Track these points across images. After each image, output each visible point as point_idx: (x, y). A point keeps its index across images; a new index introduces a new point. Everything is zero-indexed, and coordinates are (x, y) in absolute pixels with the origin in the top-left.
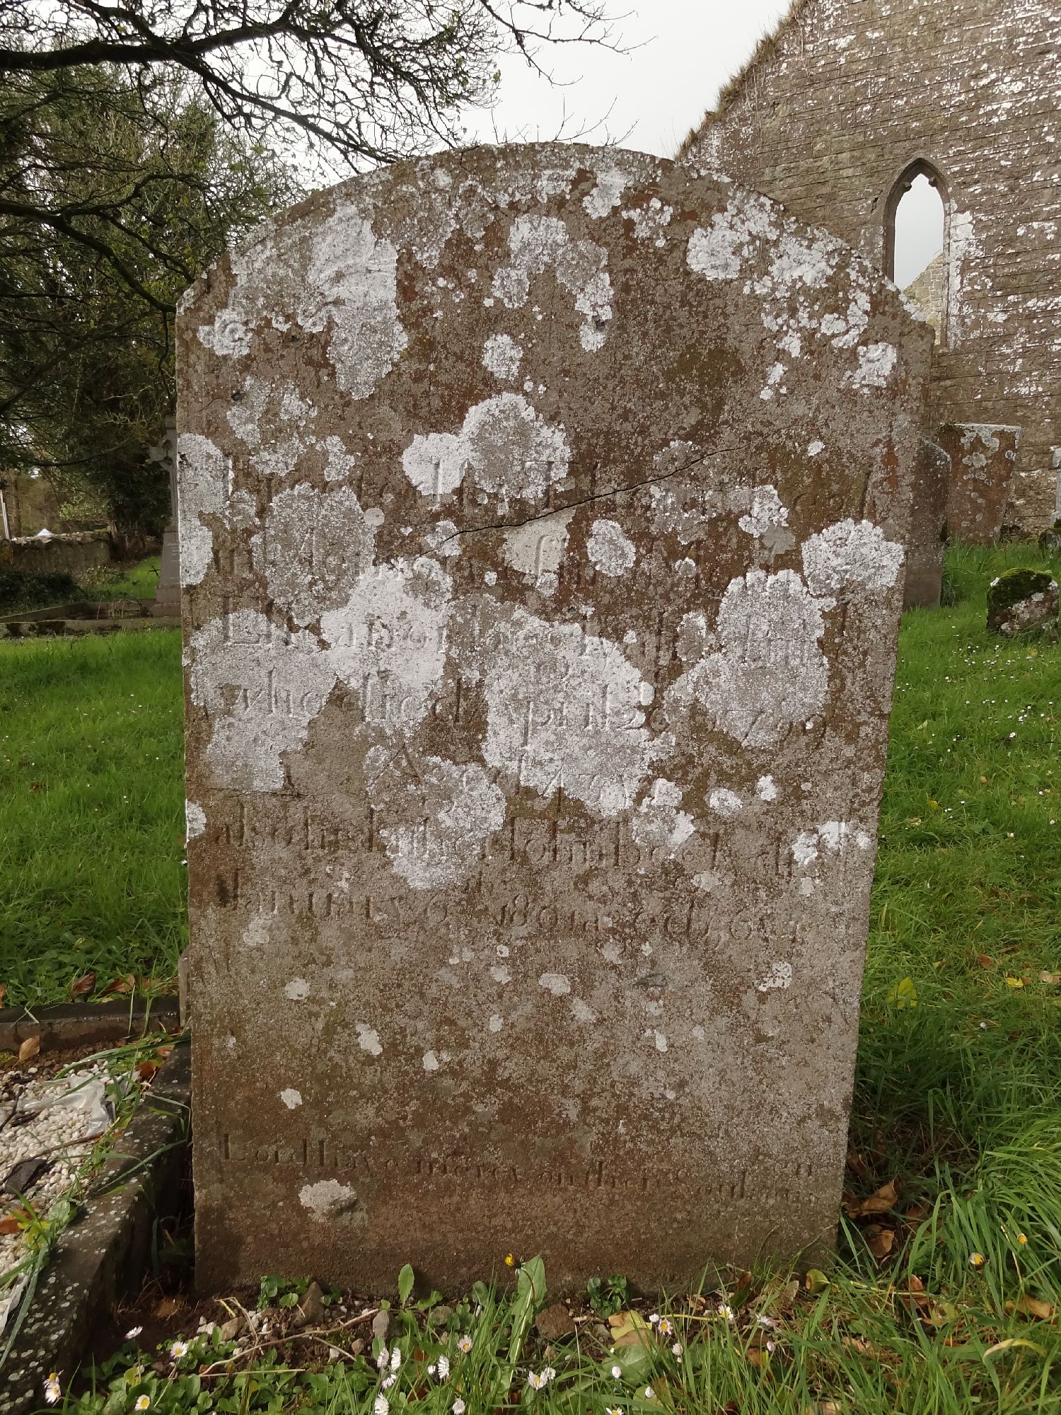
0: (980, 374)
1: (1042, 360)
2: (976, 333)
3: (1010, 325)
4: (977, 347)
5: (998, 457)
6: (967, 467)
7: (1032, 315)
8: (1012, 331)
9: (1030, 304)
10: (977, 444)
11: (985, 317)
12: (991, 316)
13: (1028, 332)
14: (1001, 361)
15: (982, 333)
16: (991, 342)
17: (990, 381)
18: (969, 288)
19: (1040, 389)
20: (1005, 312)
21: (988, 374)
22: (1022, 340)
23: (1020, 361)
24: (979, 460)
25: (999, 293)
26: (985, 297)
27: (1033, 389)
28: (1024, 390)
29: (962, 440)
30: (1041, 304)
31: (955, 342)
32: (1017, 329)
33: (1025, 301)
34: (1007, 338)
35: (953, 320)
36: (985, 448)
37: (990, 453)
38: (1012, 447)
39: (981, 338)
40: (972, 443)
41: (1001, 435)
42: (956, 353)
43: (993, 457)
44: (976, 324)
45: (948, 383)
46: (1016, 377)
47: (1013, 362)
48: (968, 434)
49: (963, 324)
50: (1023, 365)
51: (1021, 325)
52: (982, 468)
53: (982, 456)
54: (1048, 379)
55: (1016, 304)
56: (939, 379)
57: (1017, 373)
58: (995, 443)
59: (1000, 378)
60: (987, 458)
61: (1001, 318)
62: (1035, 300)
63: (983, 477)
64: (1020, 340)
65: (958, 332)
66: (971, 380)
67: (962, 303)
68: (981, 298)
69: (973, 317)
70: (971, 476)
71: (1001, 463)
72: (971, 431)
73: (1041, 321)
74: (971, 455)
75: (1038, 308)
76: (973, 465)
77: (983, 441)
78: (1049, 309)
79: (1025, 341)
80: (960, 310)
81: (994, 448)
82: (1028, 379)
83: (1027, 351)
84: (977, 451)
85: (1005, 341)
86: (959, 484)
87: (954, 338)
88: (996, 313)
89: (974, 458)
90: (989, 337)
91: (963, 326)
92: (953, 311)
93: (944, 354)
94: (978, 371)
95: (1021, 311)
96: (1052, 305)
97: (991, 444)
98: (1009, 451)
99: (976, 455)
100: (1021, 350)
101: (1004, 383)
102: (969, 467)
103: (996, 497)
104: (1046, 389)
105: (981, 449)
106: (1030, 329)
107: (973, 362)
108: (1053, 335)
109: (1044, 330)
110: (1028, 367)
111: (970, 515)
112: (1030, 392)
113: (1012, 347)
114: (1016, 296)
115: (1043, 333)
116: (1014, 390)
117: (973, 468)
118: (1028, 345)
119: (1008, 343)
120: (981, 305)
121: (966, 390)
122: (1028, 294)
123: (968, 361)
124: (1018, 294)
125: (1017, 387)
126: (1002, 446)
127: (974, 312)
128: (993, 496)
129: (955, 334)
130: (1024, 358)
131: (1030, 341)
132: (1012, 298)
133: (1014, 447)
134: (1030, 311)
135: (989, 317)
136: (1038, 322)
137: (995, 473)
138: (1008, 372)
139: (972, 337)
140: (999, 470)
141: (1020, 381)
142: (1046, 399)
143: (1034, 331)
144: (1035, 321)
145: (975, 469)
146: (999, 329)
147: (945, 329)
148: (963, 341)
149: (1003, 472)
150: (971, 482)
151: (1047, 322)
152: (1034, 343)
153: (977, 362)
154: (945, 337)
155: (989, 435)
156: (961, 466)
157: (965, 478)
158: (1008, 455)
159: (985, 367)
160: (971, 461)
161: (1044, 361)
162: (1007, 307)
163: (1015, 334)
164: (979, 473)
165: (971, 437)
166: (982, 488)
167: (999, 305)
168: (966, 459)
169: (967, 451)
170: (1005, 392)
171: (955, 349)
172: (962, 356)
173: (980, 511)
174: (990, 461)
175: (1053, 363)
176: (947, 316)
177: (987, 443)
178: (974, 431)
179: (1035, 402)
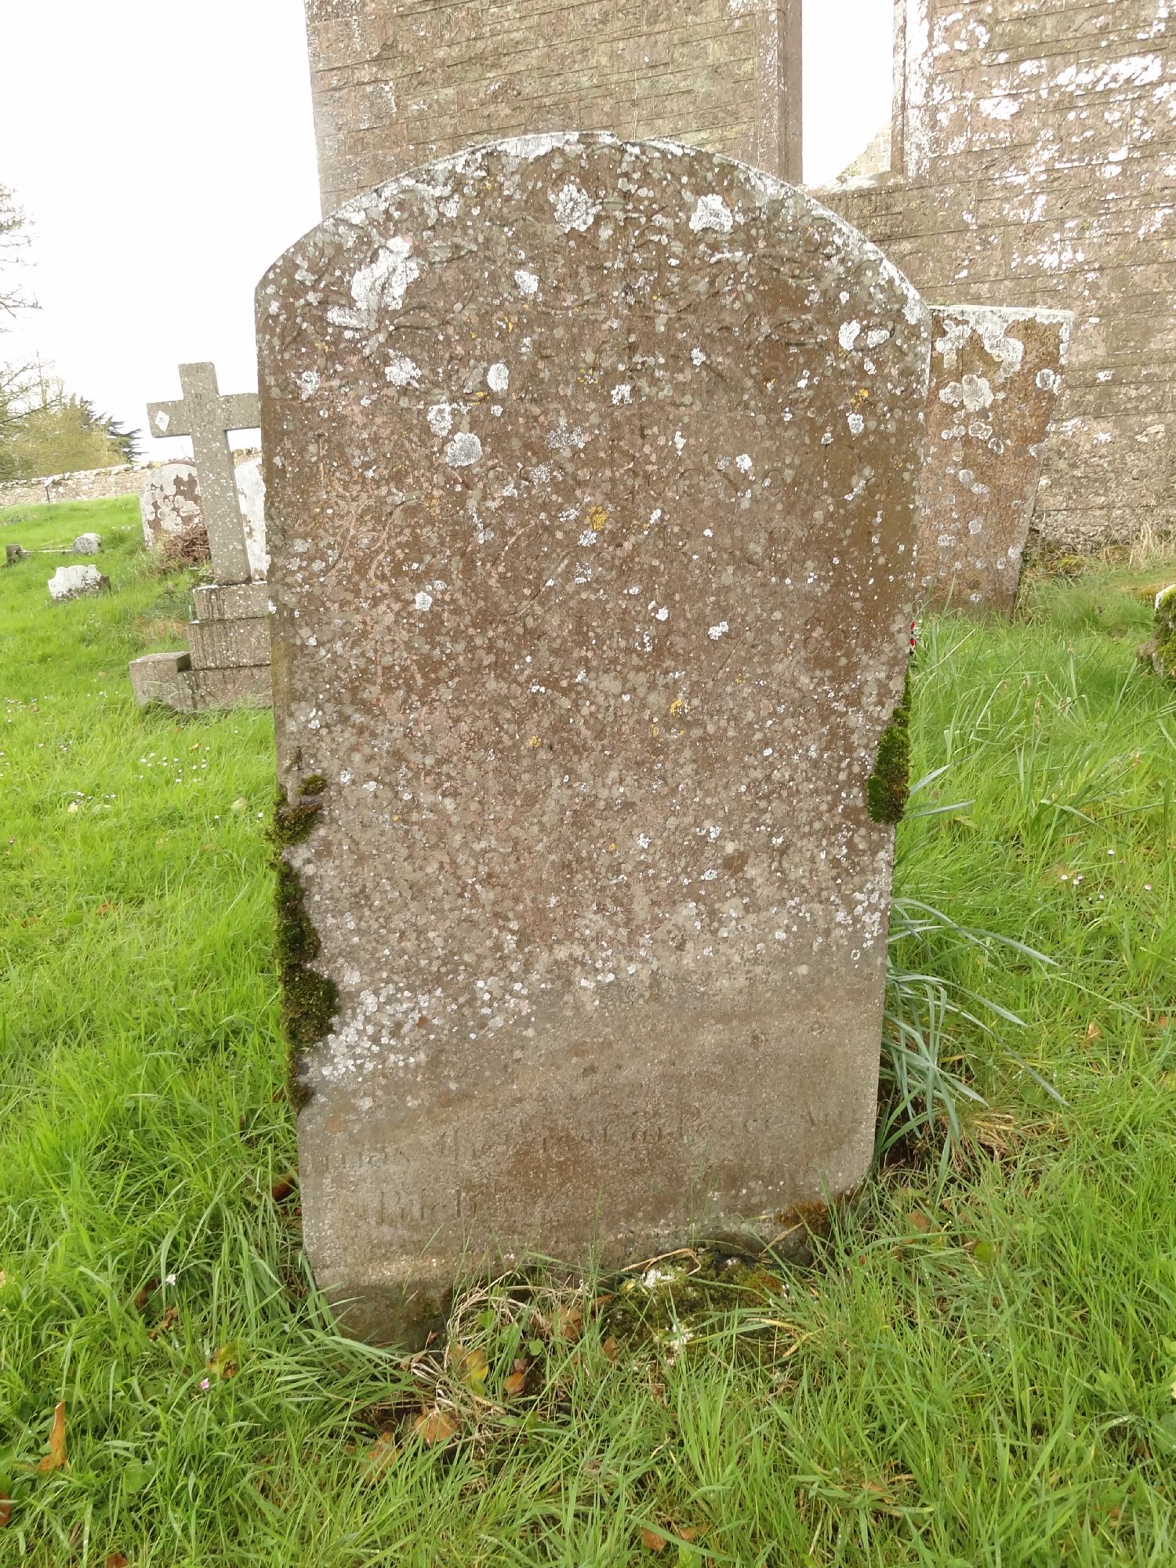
0: (966, 228)
1: (1084, 198)
2: (958, 144)
3: (1022, 124)
4: (960, 173)
5: (1019, 386)
6: (950, 409)
7: (1065, 103)
8: (1027, 136)
9: (1062, 79)
10: (974, 354)
11: (973, 109)
12: (986, 106)
13: (1058, 138)
14: (1006, 199)
15: (970, 140)
16: (986, 160)
17: (985, 242)
18: (944, 48)
19: (1080, 257)
20: (1015, 96)
21: (982, 227)
22: (1046, 155)
23: (1041, 200)
24: (976, 393)
25: (1003, 57)
26: (975, 66)
27: (1067, 256)
28: (1050, 260)
29: (941, 345)
30: (1085, 78)
31: (919, 163)
32: (1035, 132)
33: (1053, 71)
34: (1016, 151)
35: (914, 117)
36: (992, 364)
37: (1000, 377)
38: (1050, 360)
39: (968, 152)
40: (960, 353)
41: (1028, 330)
42: (920, 185)
43: (1008, 385)
44: (959, 124)
45: (906, 246)
46: (1033, 232)
47: (1029, 202)
48: (953, 331)
49: (934, 124)
50: (1048, 210)
51: (1045, 125)
52: (983, 413)
53: (983, 383)
54: (1094, 235)
55: (1036, 78)
57: (1038, 225)
58: (1013, 352)
59: (1005, 235)
60: (995, 390)
61: (1006, 110)
62: (1072, 70)
63: (984, 432)
64: (1041, 157)
65: (925, 142)
66: (950, 240)
67: (931, 80)
68: (968, 69)
69: (953, 109)
70: (958, 431)
71: (1026, 399)
72: (958, 323)
73: (1083, 116)
74: (959, 381)
75: (1079, 86)
76: (962, 406)
77: (987, 348)
78: (1100, 87)
79: (1052, 158)
80: (927, 95)
81: (1011, 364)
82: (1057, 236)
83: (1055, 179)
84: (972, 371)
85: (1013, 159)
86: (933, 449)
87: (915, 155)
88: (996, 101)
89: (966, 387)
90: (983, 151)
91: (933, 128)
92: (916, 96)
93: (897, 188)
94: (962, 221)
95: (1044, 94)
96: (1106, 79)
97: (1003, 355)
98: (1045, 371)
99: (971, 382)
100: (1044, 177)
101: (1011, 245)
102: (955, 410)
103: (1012, 481)
104: (1091, 256)
105: (981, 367)
106: (1063, 132)
107: (952, 204)
108: (1107, 143)
109: (1089, 134)
110: (1057, 212)
111: (955, 521)
112: (1061, 262)
113: (1026, 171)
114: (1036, 63)
115: (1087, 140)
116: (1031, 260)
117: (962, 413)
118: (1057, 166)
119: (1019, 162)
120: (968, 84)
121: (939, 261)
122: (1059, 58)
123: (943, 201)
124: (1038, 58)
125: (1036, 254)
126: (1028, 358)
127: (954, 98)
128: (1008, 477)
129: (919, 147)
130: (1049, 193)
131: (1061, 156)
132: (1028, 67)
133: (1057, 360)
134: (1063, 94)
135: (982, 108)
136: (1078, 117)
137: (1014, 423)
138: (1019, 224)
139: (950, 152)
140: (1023, 416)
141: (1041, 241)
142: (1091, 276)
143: (1069, 135)
144: (1072, 116)
145: (968, 415)
146: (1002, 135)
147: (899, 136)
148: (933, 161)
149: (1030, 422)
150: (957, 445)
151: (1095, 116)
152: (1070, 161)
153: (960, 204)
154: (899, 154)
155: (999, 331)
156: (936, 408)
157: (944, 436)
158: (1042, 379)
159: (974, 212)
160: (958, 396)
161: (1089, 200)
162: (1018, 87)
163: (1033, 143)
164: (975, 423)
165: (958, 338)
166: (982, 459)
167: (1003, 82)
168: (948, 390)
169: (950, 372)
170: (1014, 264)
171: (919, 177)
172: (931, 191)
173: (977, 511)
174: (1001, 396)
175: (1106, 201)
176: (904, 108)
177: (994, 352)
178: (967, 322)
179: (1071, 284)
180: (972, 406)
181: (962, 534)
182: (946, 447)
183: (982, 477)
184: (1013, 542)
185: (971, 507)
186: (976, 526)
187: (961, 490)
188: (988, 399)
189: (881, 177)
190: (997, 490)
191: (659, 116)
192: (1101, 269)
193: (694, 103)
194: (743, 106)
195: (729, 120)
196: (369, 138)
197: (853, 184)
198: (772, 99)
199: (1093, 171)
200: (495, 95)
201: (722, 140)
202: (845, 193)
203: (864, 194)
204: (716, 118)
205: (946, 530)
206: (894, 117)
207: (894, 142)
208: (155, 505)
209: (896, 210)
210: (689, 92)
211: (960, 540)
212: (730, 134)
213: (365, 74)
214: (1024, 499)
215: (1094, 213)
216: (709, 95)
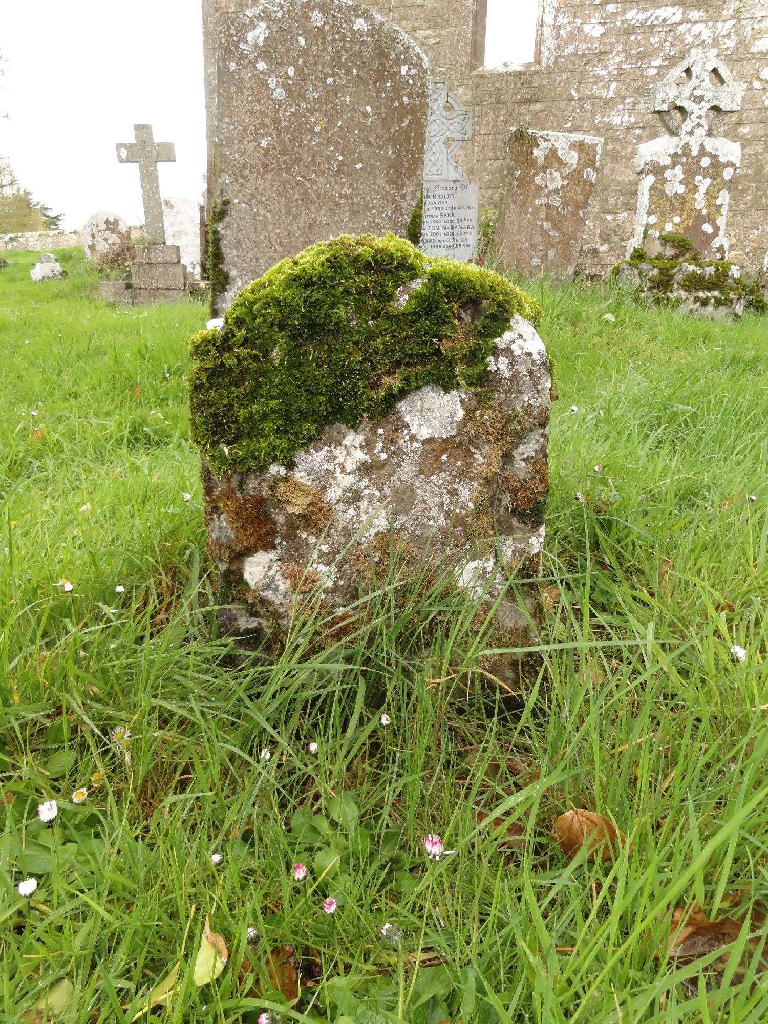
0: (572, 99)
1: (636, 86)
2: (570, 49)
3: (606, 40)
4: (570, 66)
5: (575, 177)
6: (540, 188)
7: (629, 30)
8: (608, 48)
9: (629, 16)
10: (553, 157)
11: (580, 30)
12: (587, 28)
13: (625, 50)
14: (595, 83)
15: (577, 47)
16: (585, 60)
17: (582, 107)
19: (633, 120)
20: (603, 24)
21: (581, 99)
22: (618, 60)
23: (614, 85)
24: (553, 180)
26: (582, 5)
27: (626, 119)
28: (616, 121)
29: (536, 152)
30: (642, 17)
31: (549, 58)
32: (613, 45)
33: (624, 11)
34: (601, 56)
35: (547, 32)
36: (561, 164)
37: (566, 171)
38: (591, 164)
39: (575, 54)
40: (546, 157)
41: (580, 146)
42: (548, 71)
43: (570, 177)
44: (572, 38)
45: (539, 106)
46: (608, 103)
47: (606, 86)
48: (543, 144)
49: (558, 37)
50: (617, 91)
51: (618, 42)
52: (557, 191)
53: (557, 175)
54: (641, 108)
55: (615, 14)
56: (529, 101)
57: (611, 100)
58: (572, 158)
59: (593, 104)
60: (563, 178)
61: (598, 31)
62: (634, 11)
63: (557, 202)
64: (615, 60)
65: (552, 46)
66: (562, 105)
67: (558, 10)
68: (578, 6)
69: (569, 29)
70: (543, 200)
71: (578, 185)
72: (545, 140)
73: (639, 38)
74: (545, 172)
75: (637, 21)
76: (546, 187)
77: (559, 155)
78: (649, 23)
79: (621, 61)
80: (555, 19)
81: (571, 165)
82: (621, 107)
83: (622, 74)
84: (551, 167)
85: (600, 60)
86: (531, 210)
87: (547, 53)
88: (592, 26)
89: (548, 176)
90: (583, 54)
91: (557, 38)
92: (549, 19)
93: (536, 72)
94: (570, 94)
95: (619, 24)
96: (653, 18)
97: (568, 159)
98: (589, 170)
99: (551, 173)
100: (616, 72)
101: (596, 111)
102: (542, 189)
103: (571, 229)
104: (639, 120)
105: (556, 165)
106: (627, 47)
107: (565, 84)
108: (651, 55)
109: (641, 49)
110: (622, 93)
111: (541, 251)
112: (622, 122)
113: (606, 67)
114: (615, 5)
115: (640, 53)
116: (606, 119)
117: (546, 190)
118: (624, 66)
119: (603, 62)
120: (578, 14)
121: (556, 116)
122: (628, 4)
123: (560, 81)
124: (617, 3)
125: (609, 116)
126: (580, 162)
127: (569, 22)
128: (568, 228)
129: (549, 49)
130: (618, 82)
131: (626, 61)
132: (611, 8)
133: (594, 164)
134: (628, 25)
135: (585, 29)
136: (636, 39)
137: (572, 198)
138: (600, 98)
139: (566, 53)
140: (576, 194)
141: (612, 109)
142: (638, 131)
143: (631, 49)
144: (633, 38)
145: (549, 192)
146: (594, 46)
147: (540, 41)
148: (556, 58)
149: (580, 198)
150: (543, 208)
151: (645, 39)
152: (630, 64)
153: (570, 84)
154: (538, 52)
155: (566, 147)
156: (533, 187)
157: (537, 203)
158: (587, 174)
159: (577, 90)
160: (545, 181)
161: (639, 87)
162: (604, 19)
163: (611, 51)
164: (553, 197)
165: (545, 148)
166: (555, 217)
167: (597, 15)
168: (539, 177)
169: (540, 167)
170: (597, 121)
171: (548, 67)
172: (555, 75)
173: (552, 246)
174: (566, 182)
175: (648, 89)
176: (542, 26)
177: (563, 158)
178: (549, 140)
179: (627, 135)
180: (552, 187)
181: (544, 258)
182: (537, 209)
183: (555, 227)
184: (570, 264)
185: (549, 243)
186: (551, 254)
187: (545, 233)
188: (559, 183)
189: (528, 65)
190: (563, 234)
191: (404, 19)
192: (643, 128)
193: (425, 13)
194: (452, 17)
195: (444, 24)
197: (511, 69)
198: (468, 14)
199: (642, 71)
201: (439, 36)
202: (507, 72)
203: (517, 74)
204: (436, 22)
205: (536, 256)
206: (537, 31)
207: (536, 45)
208: (93, 236)
209: (534, 85)
210: (422, 6)
211: (543, 262)
212: (444, 33)
214: (576, 240)
215: (642, 95)
216: (433, 9)
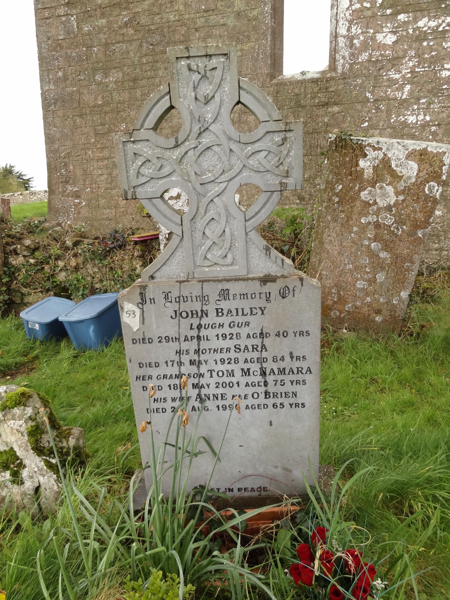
0: (368, 100)
1: (430, 87)
2: (364, 56)
3: (399, 47)
4: (365, 71)
5: (414, 192)
6: (367, 204)
7: (421, 36)
8: (401, 54)
9: (421, 24)
10: (384, 168)
11: (373, 38)
12: (380, 37)
13: (418, 55)
14: (389, 86)
15: (370, 55)
16: (379, 65)
17: (378, 109)
18: (358, 6)
19: (428, 118)
20: (394, 33)
21: (376, 100)
22: (411, 64)
23: (408, 87)
24: (384, 195)
25: (389, 12)
26: (374, 16)
27: (421, 117)
28: (412, 119)
29: (362, 163)
30: (432, 24)
31: (343, 65)
32: (406, 51)
33: (416, 20)
34: (395, 61)
35: (341, 41)
36: (396, 177)
38: (436, 176)
39: (369, 61)
40: (375, 168)
41: (421, 156)
42: (344, 77)
43: (406, 191)
44: (365, 46)
45: (336, 109)
46: (404, 104)
47: (401, 88)
48: (371, 154)
49: (352, 45)
50: (411, 93)
51: (410, 48)
52: (389, 208)
53: (390, 189)
54: (435, 107)
55: (407, 23)
56: (326, 104)
57: (405, 100)
58: (411, 170)
59: (388, 105)
60: (397, 194)
61: (390, 39)
62: (426, 19)
63: (389, 220)
64: (408, 65)
65: (347, 55)
66: (359, 107)
67: (351, 22)
68: (370, 17)
69: (362, 38)
70: (372, 218)
71: (417, 201)
72: (375, 149)
73: (431, 44)
74: (374, 187)
75: (429, 28)
76: (375, 203)
77: (393, 166)
78: (441, 29)
79: (414, 65)
80: (348, 30)
81: (409, 178)
82: (416, 107)
83: (415, 77)
84: (382, 181)
85: (394, 65)
86: (355, 229)
87: (342, 61)
88: (384, 34)
89: (378, 191)
90: (377, 60)
91: (351, 47)
92: (343, 31)
93: (332, 78)
94: (366, 97)
95: (411, 31)
96: (444, 25)
97: (404, 172)
98: (432, 183)
99: (381, 188)
100: (409, 75)
101: (391, 111)
102: (370, 205)
103: (405, 251)
104: (434, 118)
105: (389, 179)
106: (420, 52)
107: (360, 88)
108: (444, 59)
109: (433, 53)
110: (416, 94)
111: (368, 273)
112: (417, 120)
113: (400, 72)
114: (406, 15)
115: (432, 57)
116: (402, 119)
117: (375, 207)
118: (417, 70)
119: (396, 67)
120: (370, 25)
121: (353, 117)
122: (419, 13)
123: (355, 86)
124: (408, 12)
125: (404, 115)
126: (421, 174)
127: (362, 32)
128: (403, 249)
129: (344, 57)
130: (412, 84)
131: (419, 65)
132: (402, 17)
133: (440, 176)
134: (420, 32)
135: (377, 38)
136: (428, 44)
137: (408, 216)
138: (395, 99)
139: (360, 60)
140: (415, 211)
141: (407, 109)
142: (433, 128)
143: (423, 54)
144: (425, 44)
145: (379, 209)
146: (387, 52)
147: (334, 51)
148: (351, 65)
149: (420, 216)
150: (371, 227)
151: (438, 44)
152: (423, 67)
153: (365, 88)
154: (333, 60)
155: (402, 156)
156: (358, 203)
157: (363, 221)
158: (429, 189)
159: (372, 93)
160: (373, 196)
161: (433, 88)
162: (396, 27)
163: (405, 57)
164: (383, 214)
165: (375, 159)
166: (387, 237)
167: (389, 25)
168: (366, 192)
169: (368, 181)
170: (392, 120)
171: (343, 73)
172: (350, 80)
173: (383, 269)
174: (401, 198)
175: (443, 89)
176: (336, 37)
177: (398, 169)
178: (381, 149)
179: (422, 132)
180: (382, 203)
182: (364, 228)
183: (386, 247)
184: (405, 288)
185: (378, 265)
186: (381, 277)
187: (373, 255)
188: (392, 199)
189: (323, 72)
190: (396, 257)
191: (210, 36)
192: (439, 125)
193: (227, 31)
194: (252, 33)
195: (246, 40)
196: (64, 44)
197: (309, 76)
198: (267, 30)
199: (436, 73)
200: (126, 24)
201: (242, 50)
202: (304, 80)
203: (314, 81)
204: (238, 39)
205: (362, 278)
206: (331, 42)
207: (331, 55)
209: (331, 89)
210: (224, 25)
211: (370, 285)
212: (246, 47)
213: (61, 11)
214: (412, 262)
215: (436, 95)
216: (234, 27)
